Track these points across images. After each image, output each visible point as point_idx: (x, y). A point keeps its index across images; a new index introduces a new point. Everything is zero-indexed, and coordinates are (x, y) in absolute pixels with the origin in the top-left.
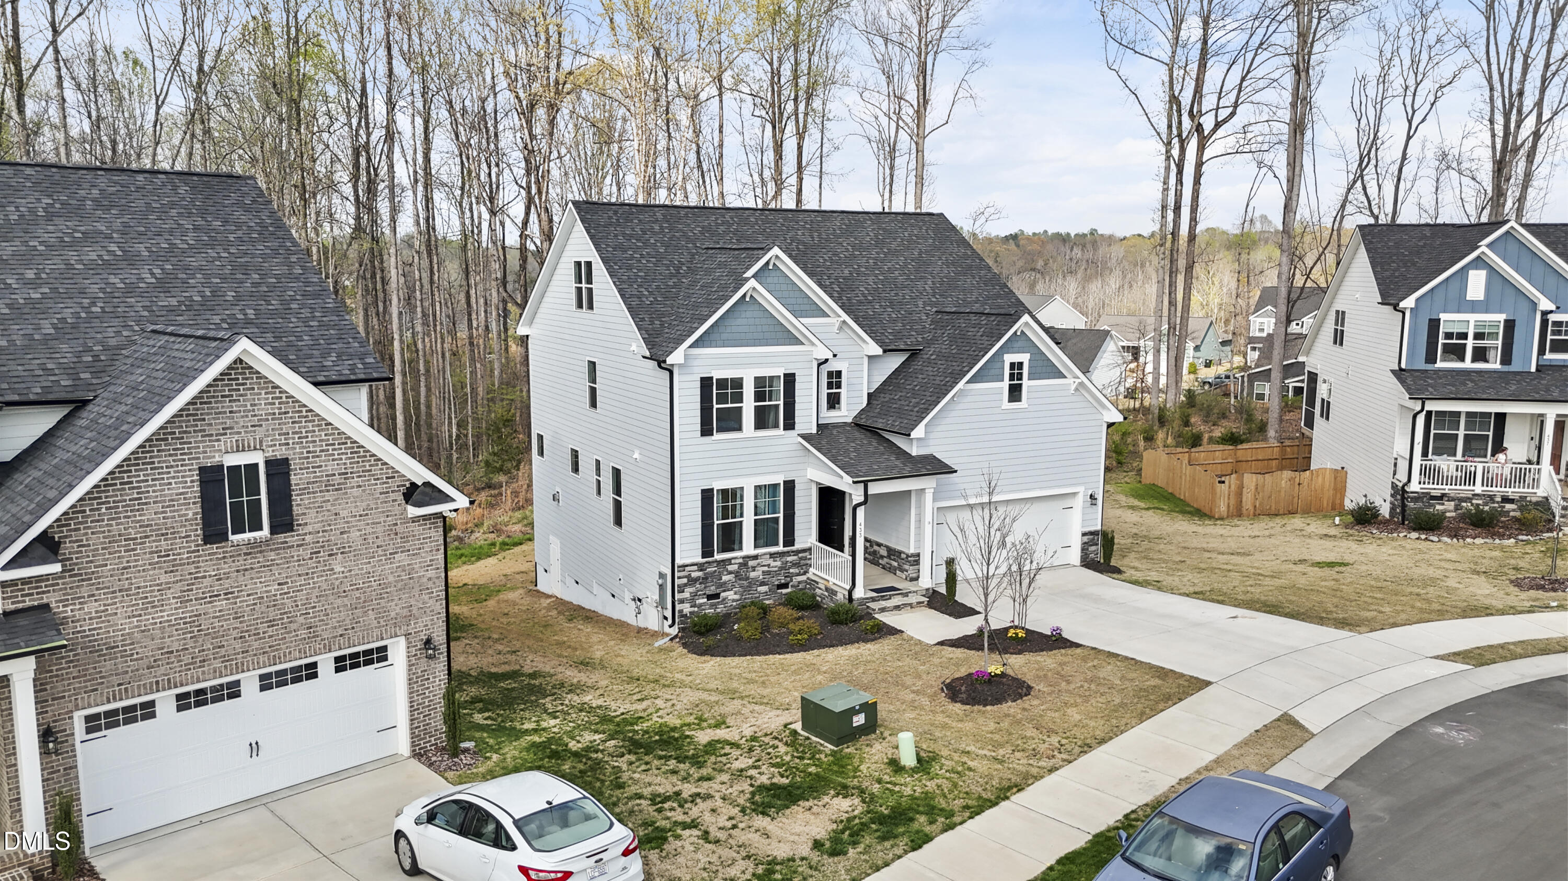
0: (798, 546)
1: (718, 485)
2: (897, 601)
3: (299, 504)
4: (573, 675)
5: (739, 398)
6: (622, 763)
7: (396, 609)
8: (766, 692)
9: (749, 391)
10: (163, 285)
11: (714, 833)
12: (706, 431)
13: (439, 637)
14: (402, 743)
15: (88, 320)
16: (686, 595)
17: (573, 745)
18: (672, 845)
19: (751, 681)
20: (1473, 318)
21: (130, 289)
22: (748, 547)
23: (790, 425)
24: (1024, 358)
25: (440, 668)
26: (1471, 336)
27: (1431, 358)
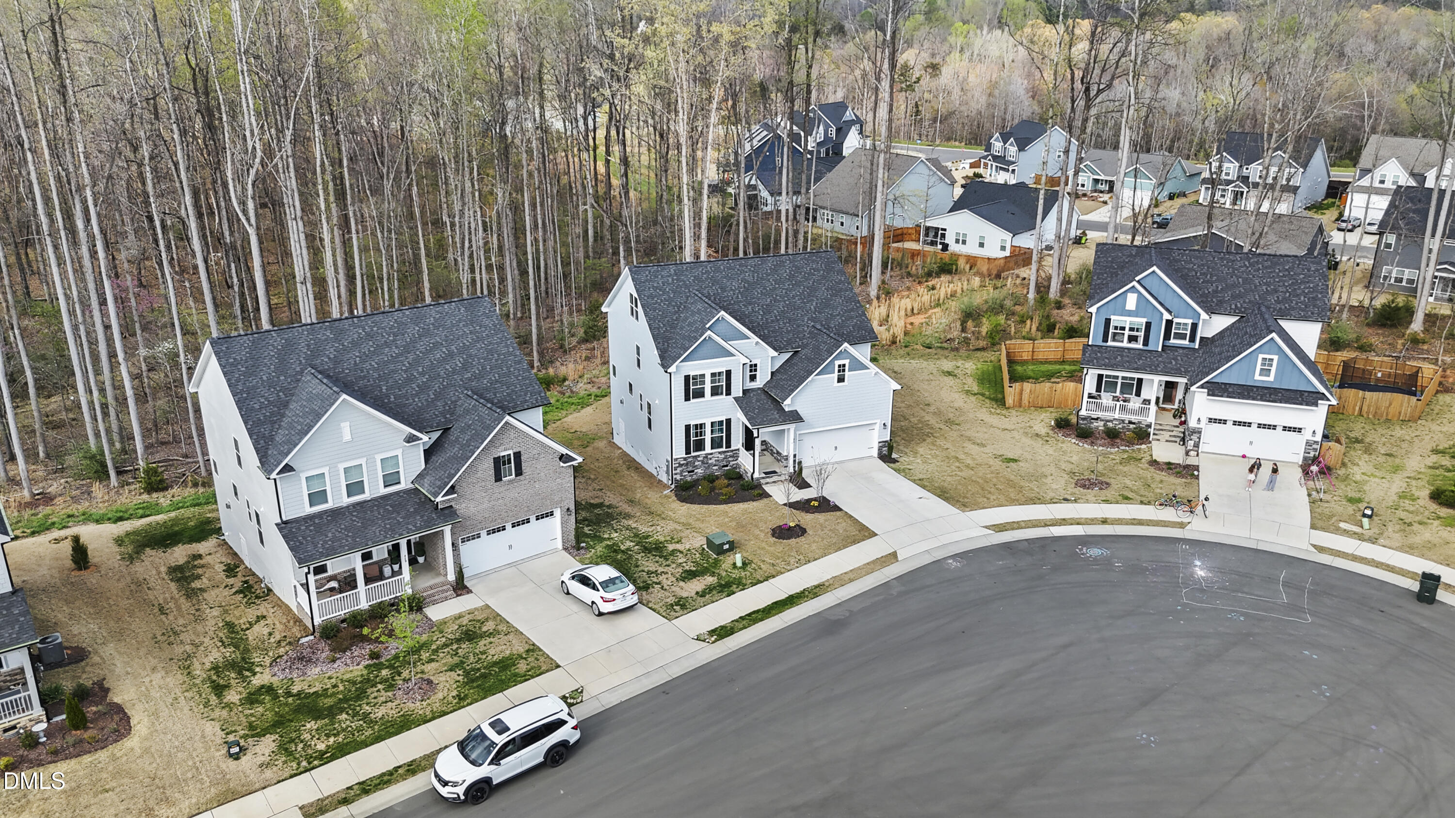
0: (733, 448)
1: (692, 423)
2: (775, 478)
3: (524, 466)
4: (626, 508)
5: (703, 383)
6: (639, 557)
7: (556, 498)
8: (702, 526)
9: (708, 379)
10: (465, 367)
11: (665, 587)
12: (687, 399)
13: (572, 508)
14: (560, 545)
15: (444, 389)
16: (678, 471)
17: (623, 548)
18: (651, 590)
19: (698, 519)
20: (1128, 319)
21: (454, 371)
22: (708, 449)
23: (728, 393)
24: (846, 362)
25: (573, 518)
26: (1127, 329)
27: (1105, 340)
